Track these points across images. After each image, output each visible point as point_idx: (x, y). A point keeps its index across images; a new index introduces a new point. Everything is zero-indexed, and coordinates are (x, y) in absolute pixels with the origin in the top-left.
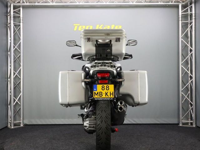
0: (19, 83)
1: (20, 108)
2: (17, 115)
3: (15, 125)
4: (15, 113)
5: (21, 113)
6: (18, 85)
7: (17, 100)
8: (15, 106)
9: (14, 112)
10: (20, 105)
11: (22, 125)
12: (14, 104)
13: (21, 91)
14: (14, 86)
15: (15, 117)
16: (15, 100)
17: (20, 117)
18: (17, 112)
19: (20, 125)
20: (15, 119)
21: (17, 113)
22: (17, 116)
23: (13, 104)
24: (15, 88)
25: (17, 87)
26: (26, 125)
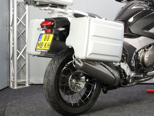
0: (23, 32)
1: (25, 64)
2: (21, 72)
3: (19, 85)
4: (19, 70)
5: (26, 70)
6: (22, 34)
7: (21, 54)
8: (18, 61)
9: (18, 68)
10: (25, 60)
11: (27, 85)
12: (18, 59)
13: (26, 42)
14: (17, 36)
15: (18, 74)
16: (18, 54)
17: (26, 75)
18: (22, 68)
19: (25, 85)
20: (18, 78)
21: (21, 70)
22: (21, 74)
23: (16, 58)
24: (18, 39)
25: (21, 38)
26: (32, 85)
